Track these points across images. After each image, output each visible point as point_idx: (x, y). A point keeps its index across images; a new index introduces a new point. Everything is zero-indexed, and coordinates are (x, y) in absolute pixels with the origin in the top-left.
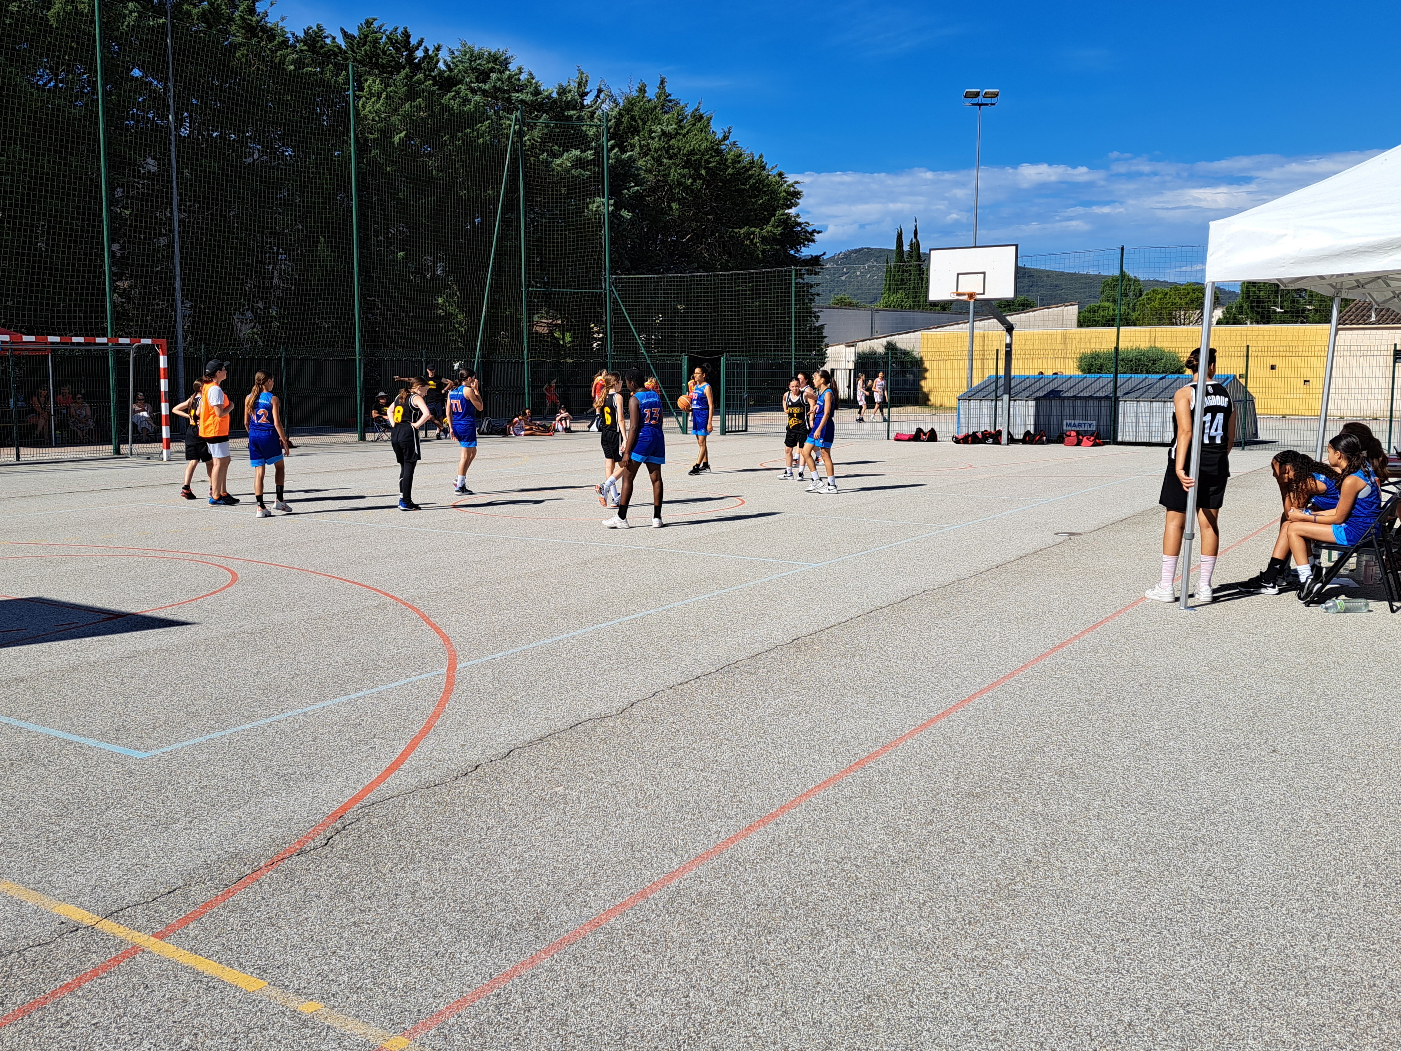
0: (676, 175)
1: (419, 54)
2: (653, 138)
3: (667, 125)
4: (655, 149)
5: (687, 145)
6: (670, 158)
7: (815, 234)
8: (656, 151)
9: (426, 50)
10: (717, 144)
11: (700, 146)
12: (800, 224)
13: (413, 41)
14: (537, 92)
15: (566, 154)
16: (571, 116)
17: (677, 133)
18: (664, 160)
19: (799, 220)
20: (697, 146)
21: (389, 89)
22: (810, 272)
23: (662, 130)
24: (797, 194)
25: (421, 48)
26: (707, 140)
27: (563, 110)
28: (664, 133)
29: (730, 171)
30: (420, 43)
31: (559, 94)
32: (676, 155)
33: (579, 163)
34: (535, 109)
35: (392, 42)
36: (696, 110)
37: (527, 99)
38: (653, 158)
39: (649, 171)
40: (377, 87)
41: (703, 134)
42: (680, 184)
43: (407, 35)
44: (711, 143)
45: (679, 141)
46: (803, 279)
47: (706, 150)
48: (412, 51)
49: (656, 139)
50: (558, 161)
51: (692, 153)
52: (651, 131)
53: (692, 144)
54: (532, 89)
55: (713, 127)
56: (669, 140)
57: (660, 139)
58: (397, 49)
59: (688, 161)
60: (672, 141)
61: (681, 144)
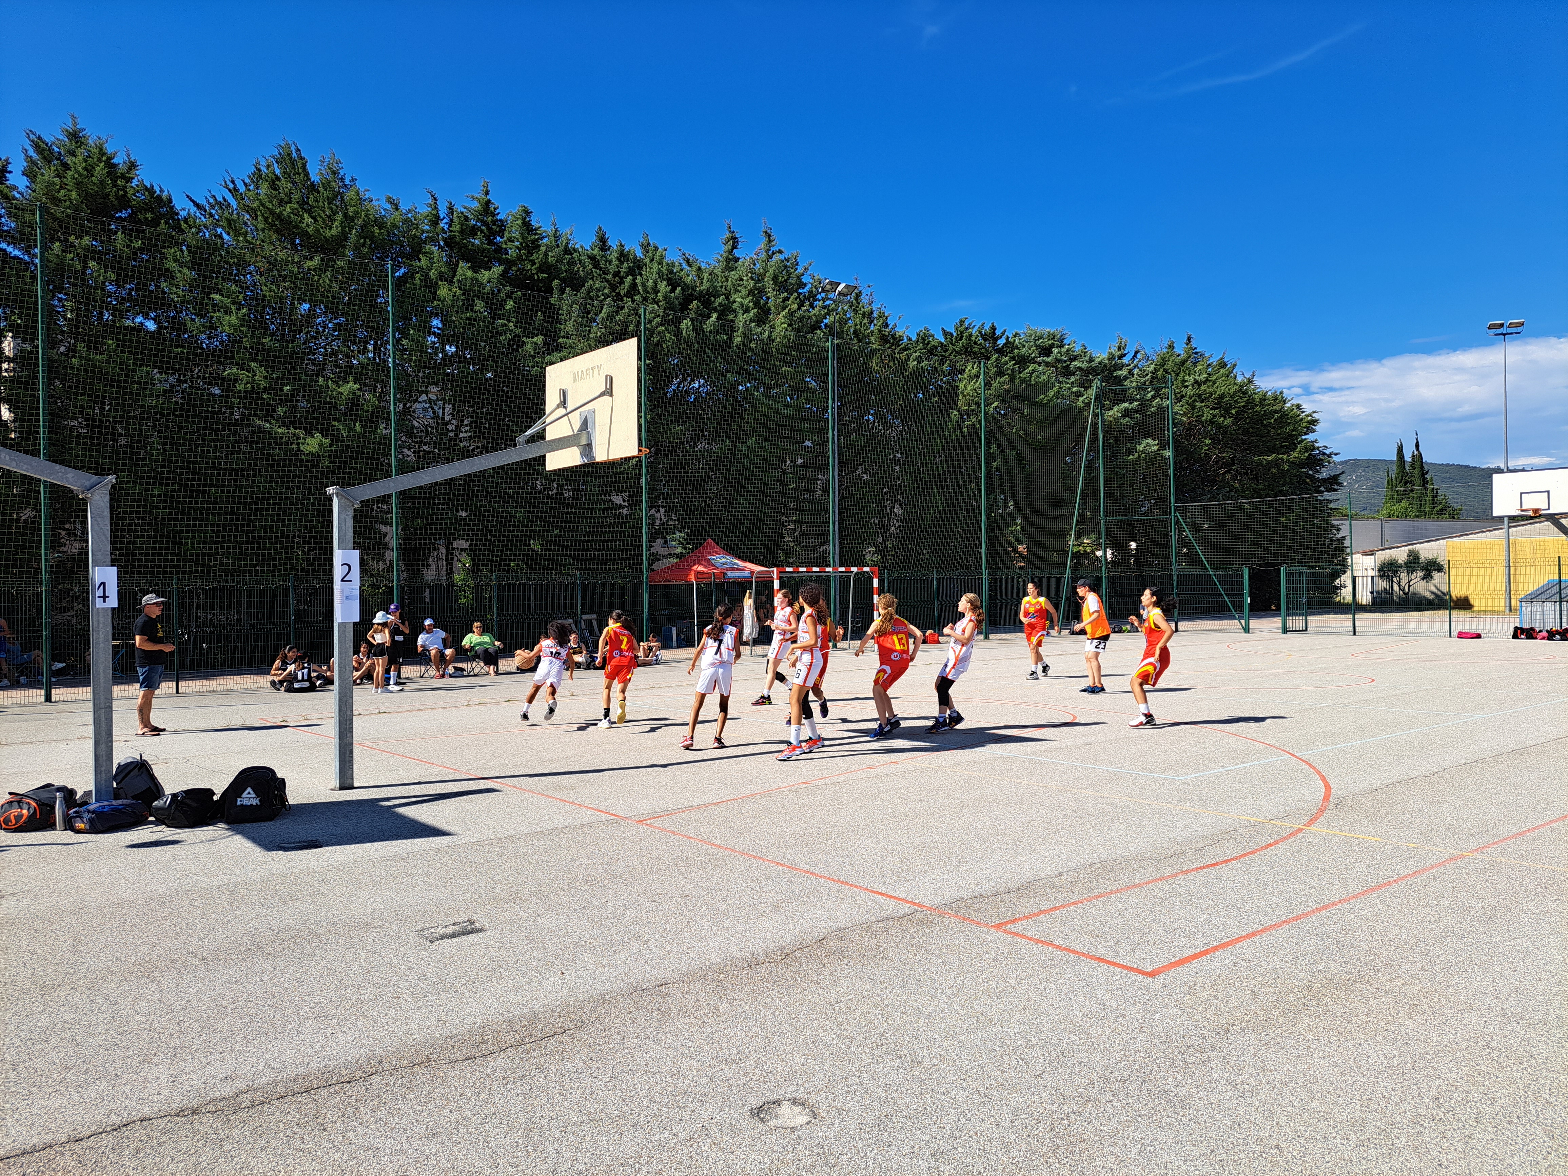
0: (1209, 415)
1: (1001, 342)
2: (1187, 387)
3: (1199, 375)
4: (1189, 395)
5: (1217, 390)
6: (1203, 402)
8: (1191, 397)
9: (1008, 338)
10: (1244, 387)
11: (1229, 389)
12: (1318, 448)
13: (998, 332)
14: (1091, 360)
15: (1115, 407)
16: (1120, 376)
17: (1207, 380)
18: (1197, 404)
19: (1317, 445)
20: (1226, 389)
22: (1329, 490)
23: (1194, 379)
24: (1314, 422)
25: (1005, 336)
26: (1234, 384)
27: (1111, 372)
28: (1196, 382)
29: (1258, 408)
30: (1003, 333)
31: (1108, 360)
32: (1206, 399)
33: (1127, 413)
34: (1090, 373)
35: (982, 335)
36: (1222, 360)
37: (1083, 366)
38: (1187, 403)
41: (1230, 379)
42: (1211, 422)
43: (994, 329)
44: (1239, 386)
45: (1208, 387)
46: (1322, 496)
47: (1235, 393)
48: (996, 339)
49: (1190, 387)
50: (1110, 414)
51: (1222, 397)
53: (1222, 388)
54: (1087, 358)
55: (1238, 372)
56: (1200, 387)
57: (1193, 386)
58: (985, 340)
59: (1219, 403)
60: (1203, 387)
61: (1211, 389)
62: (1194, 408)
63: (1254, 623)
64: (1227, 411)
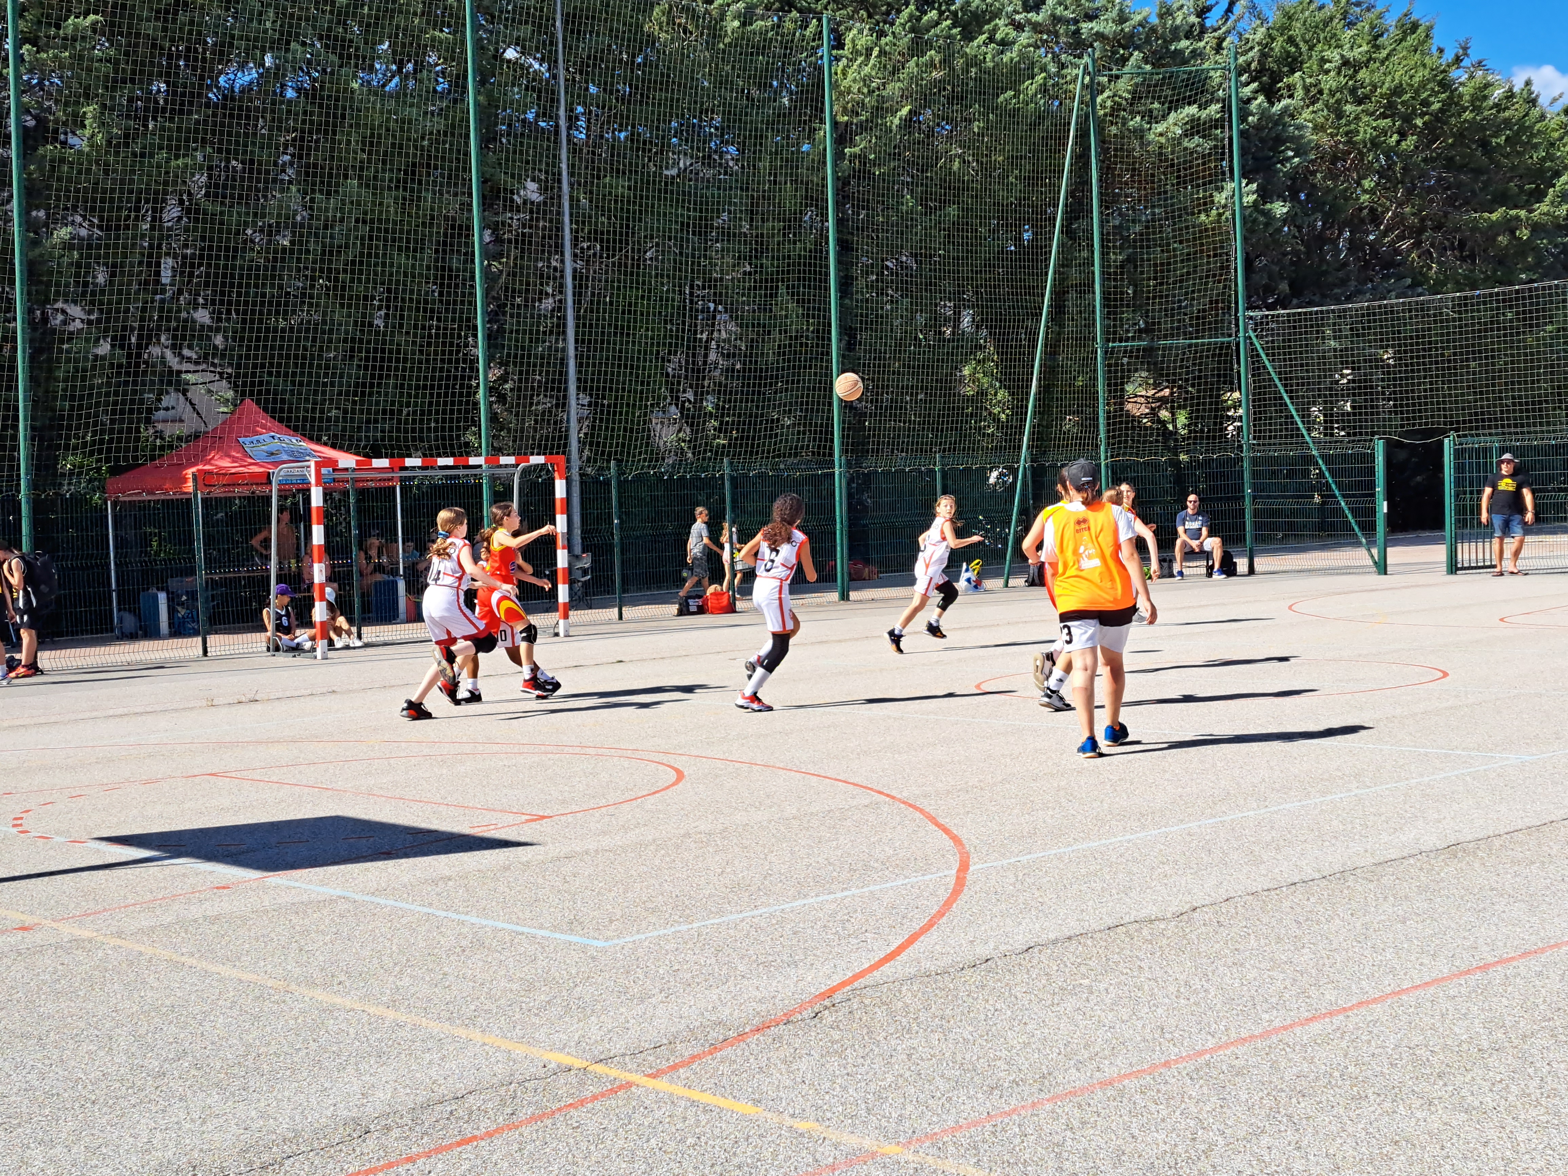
2: (1327, 72)
3: (1352, 48)
4: (1331, 89)
10: (1444, 71)
11: (1412, 76)
14: (1123, 17)
15: (1173, 115)
17: (1370, 60)
18: (1348, 107)
20: (1407, 77)
21: (883, 40)
23: (1342, 56)
26: (1425, 65)
27: (1167, 43)
28: (1346, 63)
31: (1161, 16)
32: (1367, 97)
33: (1194, 127)
34: (1121, 45)
36: (1407, 15)
37: (1106, 31)
38: (1326, 106)
39: (1318, 128)
40: (863, 41)
41: (1418, 56)
42: (1375, 144)
44: (1433, 69)
49: (1332, 74)
50: (1160, 128)
53: (1398, 74)
54: (1114, 14)
55: (1438, 40)
56: (1356, 73)
59: (1391, 105)
60: (1363, 74)
63: (1396, 555)
64: (1407, 119)
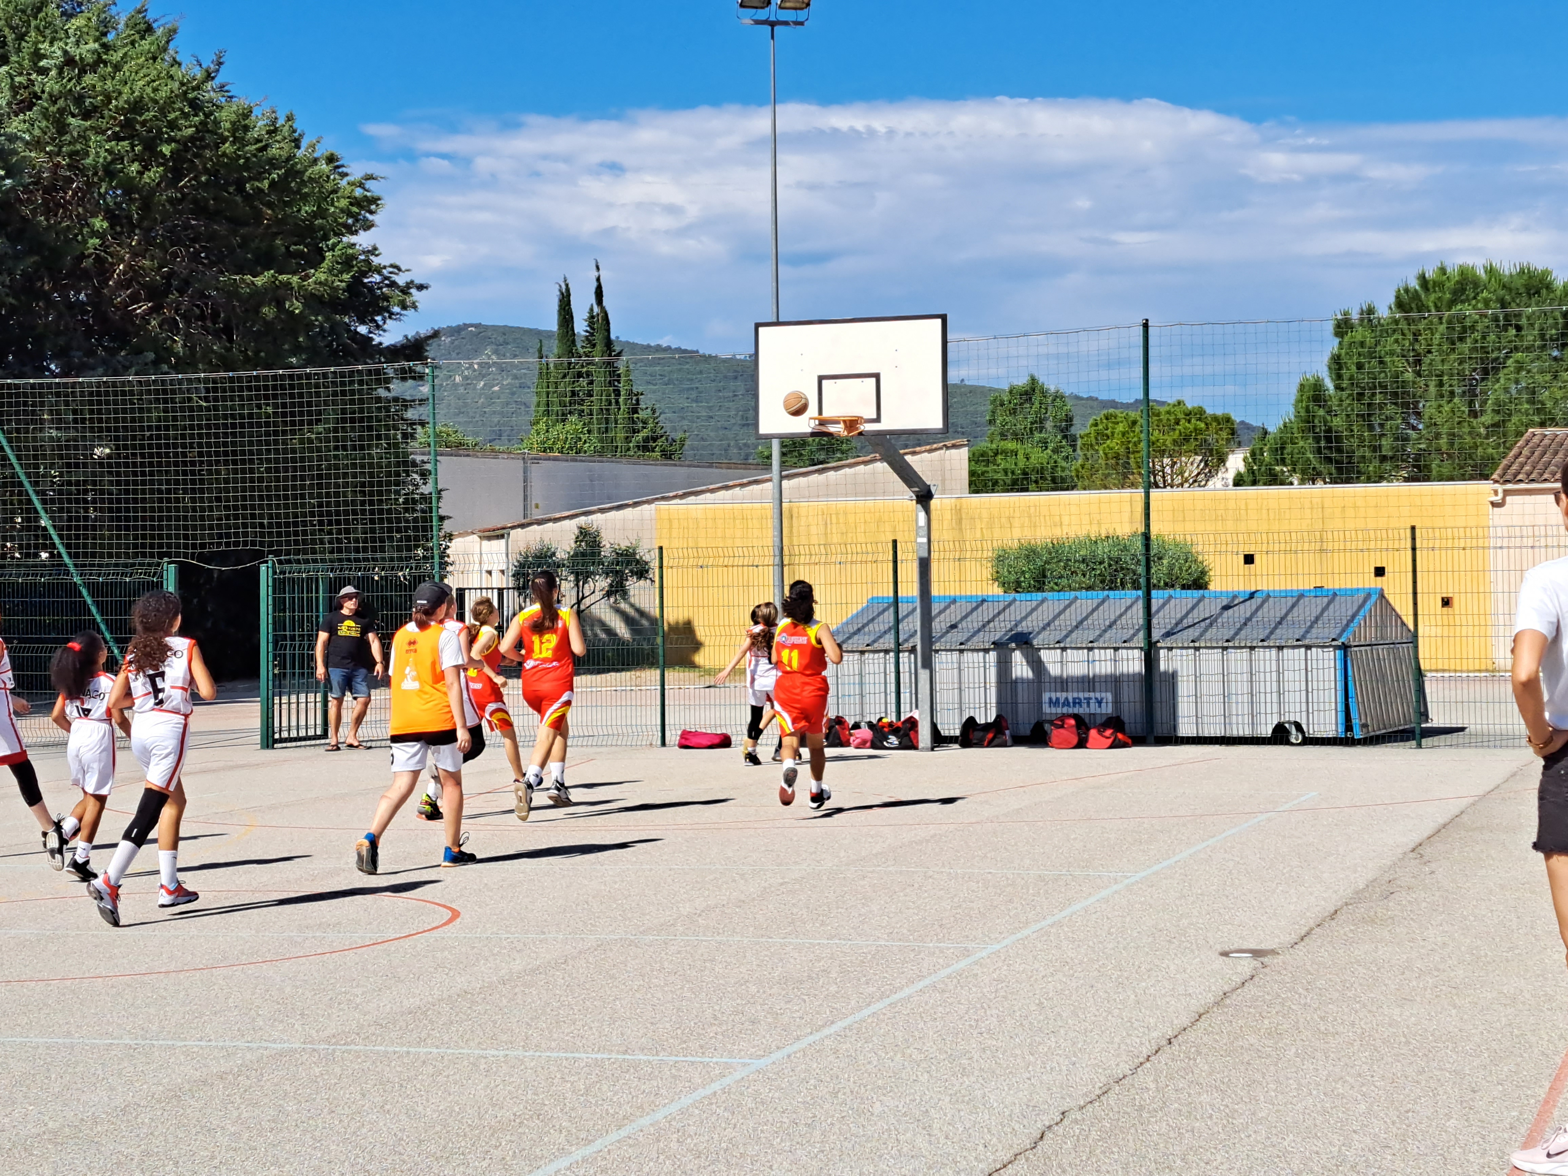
0: (103, 154)
2: (44, 71)
3: (77, 43)
4: (51, 95)
5: (126, 89)
6: (86, 116)
7: (413, 291)
8: (54, 100)
10: (194, 89)
11: (155, 90)
12: (378, 270)
17: (99, 61)
18: (71, 120)
19: (375, 260)
20: (149, 90)
22: (405, 375)
23: (65, 52)
24: (370, 203)
26: (171, 77)
28: (69, 61)
29: (228, 148)
32: (95, 108)
36: (139, 12)
38: (45, 114)
39: (34, 143)
41: (159, 66)
42: (109, 172)
44: (182, 84)
45: (103, 78)
46: (388, 389)
47: (170, 103)
49: (53, 73)
51: (137, 106)
52: (37, 55)
53: (136, 86)
55: (181, 49)
56: (79, 77)
57: (60, 72)
59: (128, 125)
60: (89, 79)
61: (109, 84)
62: (62, 128)
64: (150, 146)
